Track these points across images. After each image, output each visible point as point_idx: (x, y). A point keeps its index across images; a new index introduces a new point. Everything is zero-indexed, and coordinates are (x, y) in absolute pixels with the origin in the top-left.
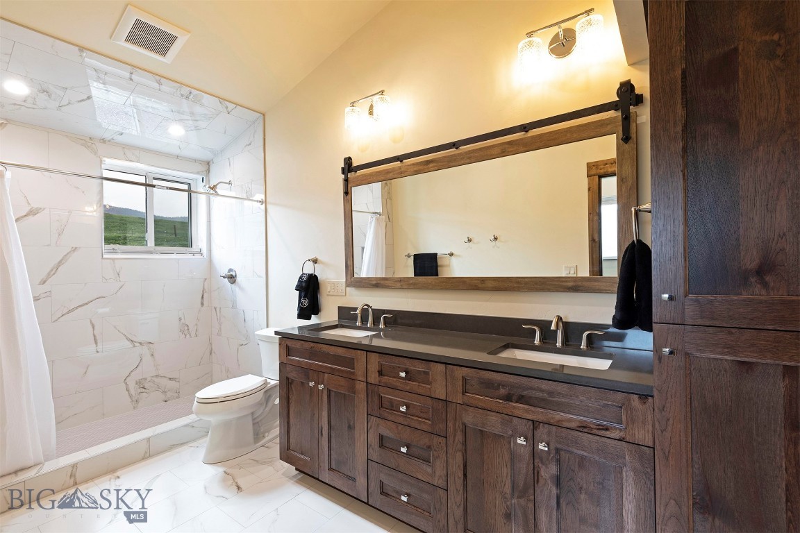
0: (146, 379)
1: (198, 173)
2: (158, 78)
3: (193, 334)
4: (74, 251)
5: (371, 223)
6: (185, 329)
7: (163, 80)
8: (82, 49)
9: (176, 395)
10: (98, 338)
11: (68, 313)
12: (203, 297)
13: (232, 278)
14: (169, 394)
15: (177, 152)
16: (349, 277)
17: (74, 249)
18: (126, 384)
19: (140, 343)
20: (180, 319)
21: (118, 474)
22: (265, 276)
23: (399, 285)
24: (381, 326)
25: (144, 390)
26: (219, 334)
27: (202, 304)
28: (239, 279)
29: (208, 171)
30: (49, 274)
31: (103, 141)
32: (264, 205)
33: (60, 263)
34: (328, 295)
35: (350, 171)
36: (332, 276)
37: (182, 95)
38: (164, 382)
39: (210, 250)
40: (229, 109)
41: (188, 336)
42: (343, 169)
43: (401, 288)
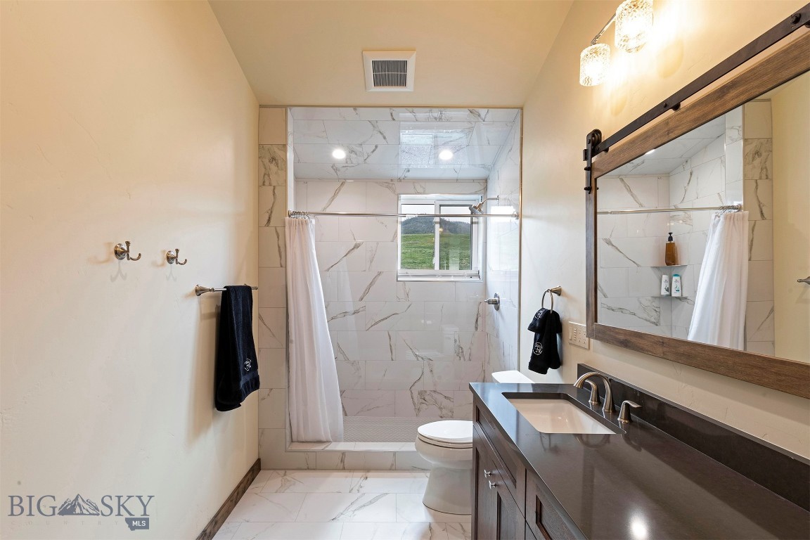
0: (426, 392)
1: (476, 193)
2: (410, 109)
3: (467, 357)
4: (379, 274)
5: (715, 226)
6: (460, 352)
7: (415, 109)
8: (355, 107)
9: (450, 414)
10: (393, 348)
11: (374, 325)
12: (477, 321)
13: (496, 303)
14: (444, 411)
15: (454, 175)
16: (590, 321)
17: (380, 274)
18: (411, 392)
19: (422, 358)
20: (455, 341)
21: (369, 474)
22: (517, 306)
23: (660, 350)
24: (621, 419)
25: (424, 401)
26: (489, 363)
27: (476, 328)
28: (502, 306)
29: (486, 189)
30: (364, 293)
31: (400, 180)
32: (519, 219)
33: (371, 284)
34: (570, 344)
35: (594, 153)
36: (574, 315)
37: (436, 118)
38: (440, 398)
39: (486, 272)
40: (483, 116)
41: (462, 358)
42: (586, 151)
43: (664, 357)
